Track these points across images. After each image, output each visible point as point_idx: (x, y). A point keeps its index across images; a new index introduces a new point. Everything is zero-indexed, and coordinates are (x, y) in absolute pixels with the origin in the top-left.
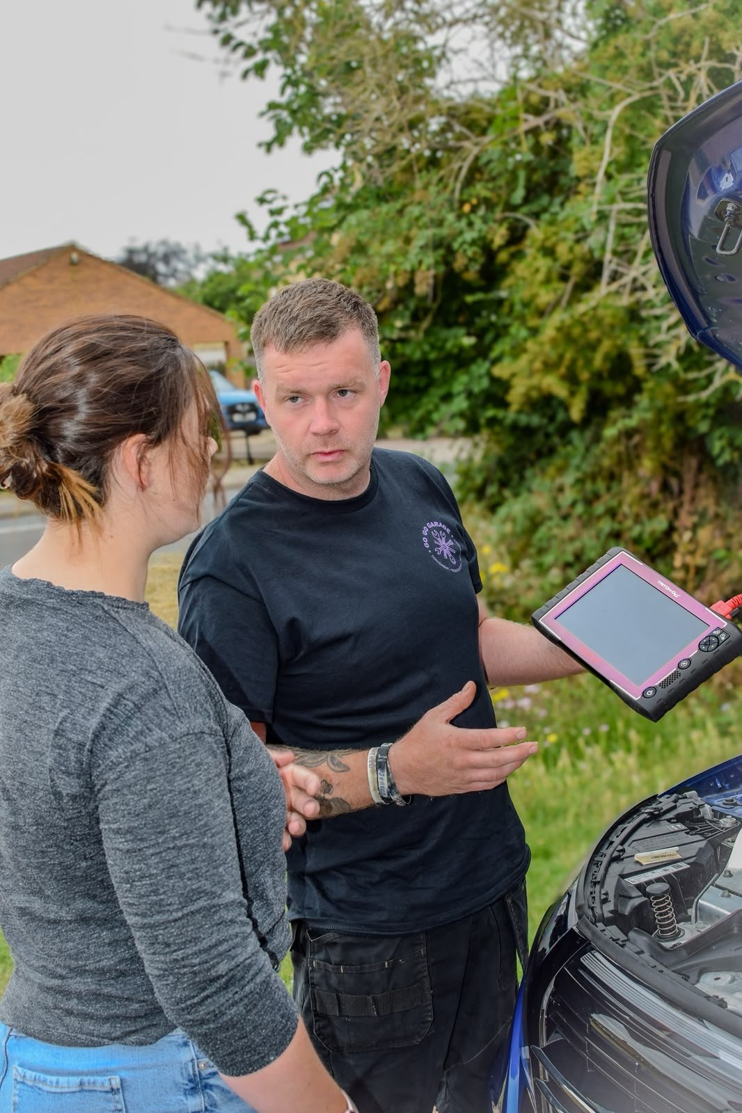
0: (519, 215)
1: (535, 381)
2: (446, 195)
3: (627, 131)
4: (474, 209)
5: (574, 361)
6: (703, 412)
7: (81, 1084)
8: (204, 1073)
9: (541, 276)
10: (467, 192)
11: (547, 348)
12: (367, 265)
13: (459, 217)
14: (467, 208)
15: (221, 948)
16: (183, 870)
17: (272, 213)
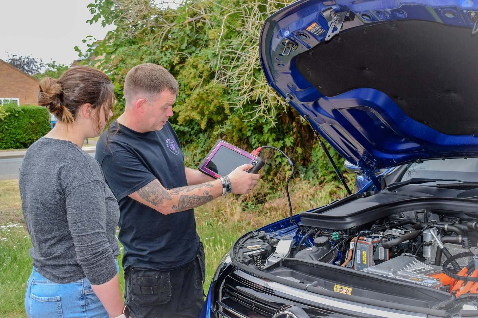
0: (183, 53)
1: (188, 114)
2: (156, 44)
3: (228, 25)
4: (167, 49)
5: (203, 107)
6: (249, 128)
7: (48, 299)
8: (86, 294)
9: (192, 75)
10: (164, 43)
11: (193, 101)
12: (126, 67)
13: (161, 52)
14: (164, 49)
15: (101, 244)
16: (92, 220)
17: (88, 45)
